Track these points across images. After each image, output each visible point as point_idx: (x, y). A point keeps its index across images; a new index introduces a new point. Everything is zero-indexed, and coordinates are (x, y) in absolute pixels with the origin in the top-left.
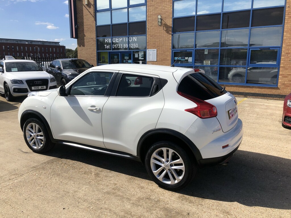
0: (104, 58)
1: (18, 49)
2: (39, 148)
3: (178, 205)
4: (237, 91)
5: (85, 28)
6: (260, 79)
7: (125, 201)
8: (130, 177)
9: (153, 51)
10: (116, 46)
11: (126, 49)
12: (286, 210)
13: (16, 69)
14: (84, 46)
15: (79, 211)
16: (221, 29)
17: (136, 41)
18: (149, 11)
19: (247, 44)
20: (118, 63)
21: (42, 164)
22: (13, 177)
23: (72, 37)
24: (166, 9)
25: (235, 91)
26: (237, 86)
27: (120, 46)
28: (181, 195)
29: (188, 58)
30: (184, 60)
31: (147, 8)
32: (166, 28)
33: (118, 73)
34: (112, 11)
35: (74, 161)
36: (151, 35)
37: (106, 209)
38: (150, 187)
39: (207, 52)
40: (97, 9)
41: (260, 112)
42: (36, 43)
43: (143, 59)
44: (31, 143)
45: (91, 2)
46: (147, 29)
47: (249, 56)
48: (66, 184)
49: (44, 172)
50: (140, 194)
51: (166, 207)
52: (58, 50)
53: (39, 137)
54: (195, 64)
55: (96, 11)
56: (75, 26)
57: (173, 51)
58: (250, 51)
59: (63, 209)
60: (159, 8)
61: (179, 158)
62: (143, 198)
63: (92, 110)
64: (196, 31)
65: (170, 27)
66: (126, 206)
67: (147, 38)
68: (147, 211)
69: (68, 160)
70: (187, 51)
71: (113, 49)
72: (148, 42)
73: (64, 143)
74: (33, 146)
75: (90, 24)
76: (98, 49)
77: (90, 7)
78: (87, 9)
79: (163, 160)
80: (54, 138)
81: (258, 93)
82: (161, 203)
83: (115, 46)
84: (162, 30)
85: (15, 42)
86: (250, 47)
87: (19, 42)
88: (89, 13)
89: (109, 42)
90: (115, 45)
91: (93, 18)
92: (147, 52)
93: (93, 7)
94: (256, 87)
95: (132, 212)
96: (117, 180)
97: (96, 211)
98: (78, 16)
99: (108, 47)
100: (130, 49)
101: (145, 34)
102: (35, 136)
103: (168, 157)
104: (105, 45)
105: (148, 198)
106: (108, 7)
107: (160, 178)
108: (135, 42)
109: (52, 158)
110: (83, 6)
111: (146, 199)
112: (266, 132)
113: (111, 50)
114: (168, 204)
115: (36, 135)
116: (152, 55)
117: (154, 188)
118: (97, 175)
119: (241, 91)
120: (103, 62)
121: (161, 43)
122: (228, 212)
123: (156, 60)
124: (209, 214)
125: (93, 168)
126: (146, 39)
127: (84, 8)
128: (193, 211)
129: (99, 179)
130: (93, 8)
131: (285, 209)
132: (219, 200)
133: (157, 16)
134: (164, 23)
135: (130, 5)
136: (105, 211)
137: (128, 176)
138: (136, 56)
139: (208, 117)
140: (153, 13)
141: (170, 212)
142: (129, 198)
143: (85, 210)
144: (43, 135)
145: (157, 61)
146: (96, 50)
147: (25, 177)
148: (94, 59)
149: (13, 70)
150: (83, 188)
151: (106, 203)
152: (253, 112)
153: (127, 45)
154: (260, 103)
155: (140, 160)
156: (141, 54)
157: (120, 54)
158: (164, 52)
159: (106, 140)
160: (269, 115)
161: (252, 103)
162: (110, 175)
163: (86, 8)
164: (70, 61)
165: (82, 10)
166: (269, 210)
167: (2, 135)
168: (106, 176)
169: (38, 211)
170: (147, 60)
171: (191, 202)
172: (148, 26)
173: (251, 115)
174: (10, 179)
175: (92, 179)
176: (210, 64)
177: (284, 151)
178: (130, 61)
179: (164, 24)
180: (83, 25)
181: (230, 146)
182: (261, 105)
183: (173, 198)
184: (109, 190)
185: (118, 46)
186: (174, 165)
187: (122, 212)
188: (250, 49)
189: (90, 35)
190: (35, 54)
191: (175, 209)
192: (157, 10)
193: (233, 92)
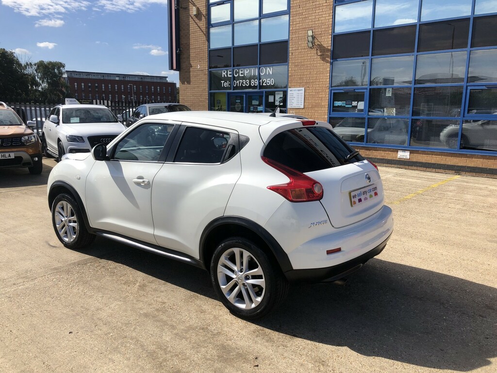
0: (219, 102)
1: (103, 87)
2: (72, 240)
3: (247, 343)
4: (442, 162)
5: (192, 55)
6: (487, 142)
7: (166, 330)
8: (192, 293)
9: (299, 90)
10: (240, 82)
11: (255, 87)
12: (430, 369)
13: (77, 119)
14: (189, 83)
15: (91, 338)
16: (415, 53)
17: (271, 74)
18: (294, 23)
19: (464, 77)
20: (241, 111)
21: (70, 265)
22: (21, 280)
23: (172, 68)
24: (322, 19)
25: (439, 163)
26: (442, 154)
27: (246, 83)
28: (259, 327)
29: (356, 102)
30: (351, 106)
31: (291, 18)
32: (321, 52)
33: (181, 125)
34: (235, 25)
35: (117, 264)
36: (297, 64)
37: (132, 339)
38: (215, 313)
39: (391, 93)
40: (211, 21)
41: (471, 201)
42: (131, 79)
43: (282, 104)
44: (62, 233)
45: (202, 11)
46: (290, 54)
47: (465, 100)
48: (91, 297)
49: (66, 277)
50: (194, 322)
51: (225, 344)
52: (164, 90)
53: (72, 224)
54: (370, 113)
55: (209, 25)
56: (176, 50)
57: (333, 92)
58: (468, 91)
59: (70, 333)
60: (310, 18)
61: (257, 267)
62: (196, 327)
63: (138, 184)
64: (372, 57)
65: (328, 50)
66: (164, 337)
67: (290, 69)
68: (193, 347)
69: (110, 262)
70: (356, 91)
71: (234, 88)
72: (290, 76)
73: (105, 234)
74: (65, 236)
75: (199, 47)
76: (210, 88)
77: (200, 19)
78: (196, 23)
79: (235, 268)
80: (91, 226)
81: (481, 166)
82: (222, 338)
83: (237, 84)
84: (314, 56)
85: (99, 77)
86: (468, 84)
87: (106, 78)
88: (199, 29)
89: (229, 76)
90: (238, 82)
91: (205, 37)
92: (289, 93)
93: (205, 18)
94: (477, 157)
95: (168, 347)
96: (170, 296)
97: (115, 340)
98: (182, 33)
99: (226, 84)
100: (261, 87)
101: (287, 62)
102: (66, 221)
103: (242, 264)
104: (223, 82)
105: (203, 329)
106: (228, 18)
107: (231, 298)
108: (269, 76)
109: (87, 257)
110: (190, 18)
111: (200, 329)
112: (464, 236)
113: (231, 89)
114: (230, 340)
115: (68, 221)
116: (296, 98)
117: (221, 313)
118: (142, 287)
119: (449, 163)
120: (218, 109)
121: (312, 77)
122: (323, 361)
123: (302, 107)
124: (290, 361)
125: (140, 276)
126: (288, 70)
127: (191, 21)
128: (266, 355)
129: (142, 293)
130: (204, 20)
131: (429, 367)
132: (319, 342)
133: (306, 32)
134: (318, 43)
135: (264, 13)
136: (129, 342)
137: (189, 291)
138: (271, 99)
139: (305, 200)
140: (300, 27)
141: (229, 352)
142: (173, 326)
143: (101, 337)
144: (76, 220)
145: (304, 108)
146: (207, 89)
147: (37, 282)
148: (204, 105)
149: (72, 120)
150: (112, 306)
151: (136, 330)
152: (458, 200)
153: (256, 82)
154: (481, 186)
155: (204, 268)
156: (279, 96)
157: (244, 96)
158: (318, 93)
159: (158, 233)
160: (486, 207)
161: (466, 184)
162: (162, 289)
163: (194, 21)
164: (166, 107)
165: (188, 25)
166: (398, 365)
167: (31, 220)
168: (155, 290)
169: (33, 332)
170: (289, 106)
171: (270, 340)
172: (291, 48)
173: (452, 205)
174: (14, 284)
175: (132, 293)
176: (395, 115)
177: (481, 271)
178: (260, 108)
179: (318, 45)
180: (189, 49)
181: (343, 251)
182: (481, 189)
183: (244, 333)
184: (150, 310)
185: (242, 83)
186: (250, 278)
187: (153, 345)
188: (469, 87)
189: (199, 66)
190: (129, 96)
191: (239, 349)
192: (307, 21)
193: (436, 164)
